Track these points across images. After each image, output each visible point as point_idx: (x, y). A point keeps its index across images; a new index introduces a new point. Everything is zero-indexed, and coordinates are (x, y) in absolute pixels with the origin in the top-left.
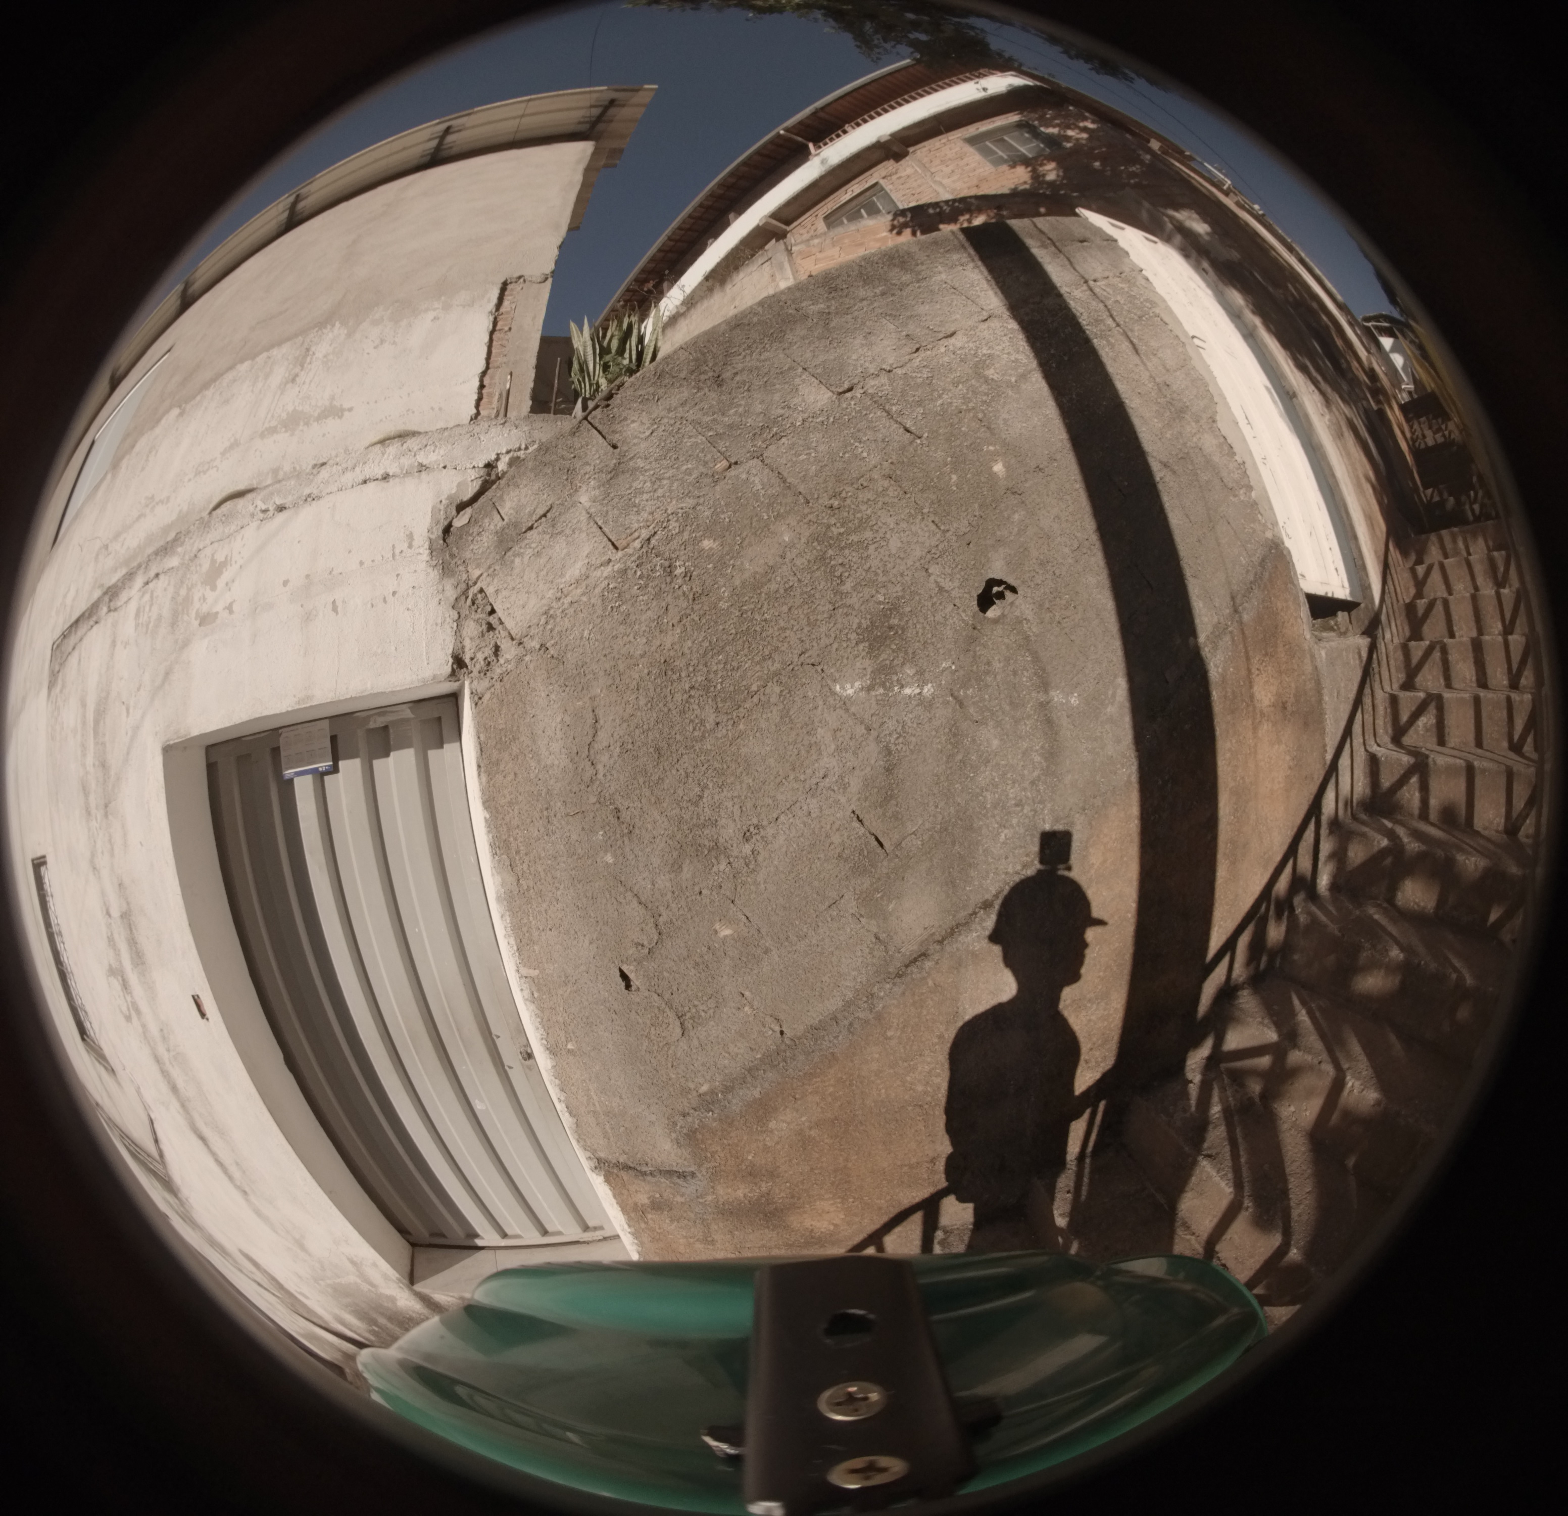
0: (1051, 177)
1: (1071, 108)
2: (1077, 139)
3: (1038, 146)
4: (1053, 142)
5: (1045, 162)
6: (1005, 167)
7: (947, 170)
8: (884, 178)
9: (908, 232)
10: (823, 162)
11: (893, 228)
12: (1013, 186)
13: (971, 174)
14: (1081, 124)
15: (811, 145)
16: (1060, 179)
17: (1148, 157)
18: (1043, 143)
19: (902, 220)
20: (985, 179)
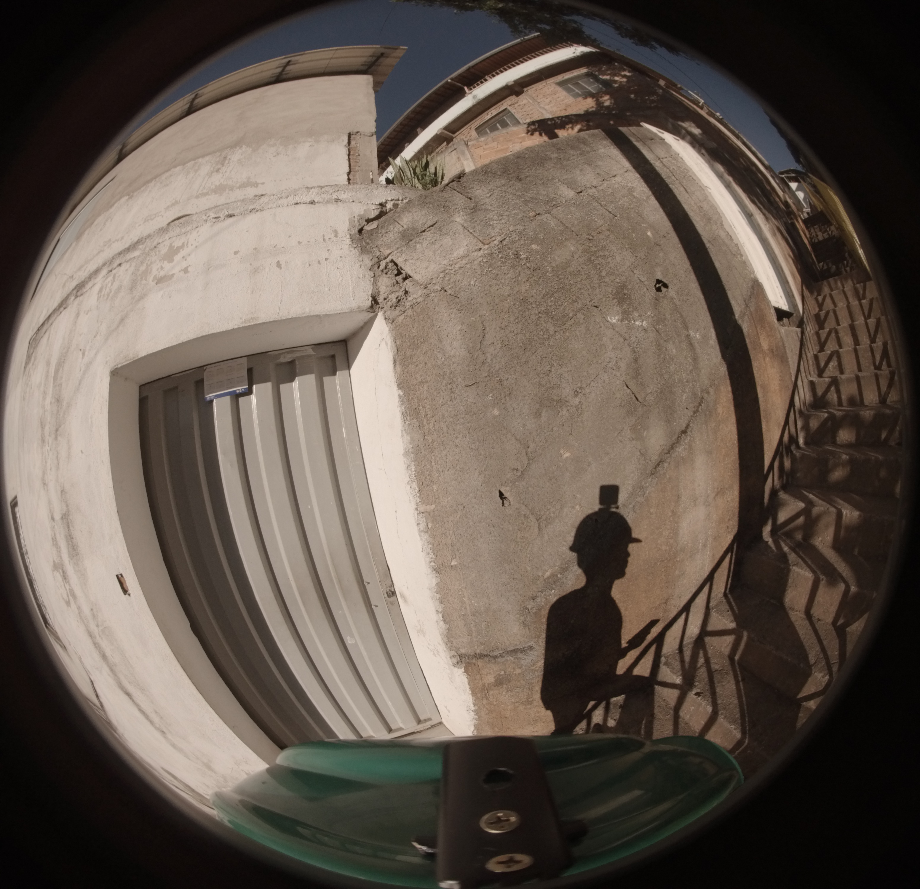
0: (607, 103)
1: (616, 64)
2: (621, 82)
3: (598, 86)
4: (607, 84)
5: (603, 95)
6: (580, 99)
7: (547, 101)
8: (510, 106)
9: (537, 134)
10: (474, 97)
11: (528, 132)
12: (586, 109)
13: (561, 103)
14: (623, 73)
15: (466, 88)
16: (612, 105)
17: (661, 91)
18: (601, 84)
19: (533, 127)
20: (570, 106)
